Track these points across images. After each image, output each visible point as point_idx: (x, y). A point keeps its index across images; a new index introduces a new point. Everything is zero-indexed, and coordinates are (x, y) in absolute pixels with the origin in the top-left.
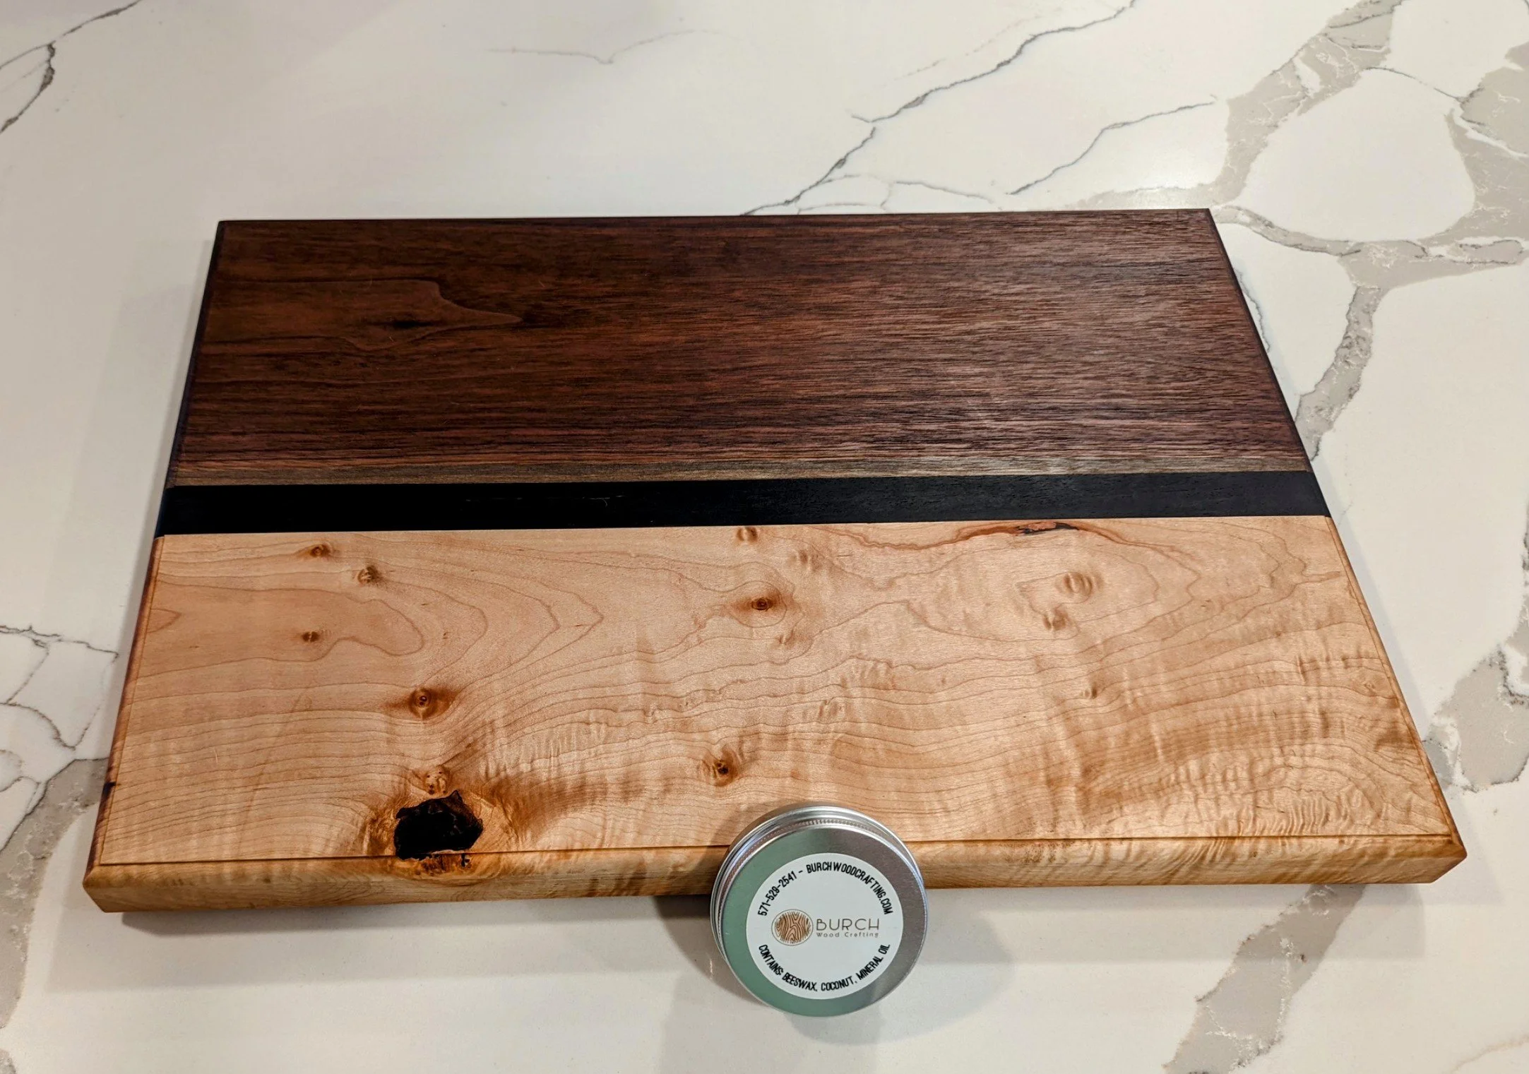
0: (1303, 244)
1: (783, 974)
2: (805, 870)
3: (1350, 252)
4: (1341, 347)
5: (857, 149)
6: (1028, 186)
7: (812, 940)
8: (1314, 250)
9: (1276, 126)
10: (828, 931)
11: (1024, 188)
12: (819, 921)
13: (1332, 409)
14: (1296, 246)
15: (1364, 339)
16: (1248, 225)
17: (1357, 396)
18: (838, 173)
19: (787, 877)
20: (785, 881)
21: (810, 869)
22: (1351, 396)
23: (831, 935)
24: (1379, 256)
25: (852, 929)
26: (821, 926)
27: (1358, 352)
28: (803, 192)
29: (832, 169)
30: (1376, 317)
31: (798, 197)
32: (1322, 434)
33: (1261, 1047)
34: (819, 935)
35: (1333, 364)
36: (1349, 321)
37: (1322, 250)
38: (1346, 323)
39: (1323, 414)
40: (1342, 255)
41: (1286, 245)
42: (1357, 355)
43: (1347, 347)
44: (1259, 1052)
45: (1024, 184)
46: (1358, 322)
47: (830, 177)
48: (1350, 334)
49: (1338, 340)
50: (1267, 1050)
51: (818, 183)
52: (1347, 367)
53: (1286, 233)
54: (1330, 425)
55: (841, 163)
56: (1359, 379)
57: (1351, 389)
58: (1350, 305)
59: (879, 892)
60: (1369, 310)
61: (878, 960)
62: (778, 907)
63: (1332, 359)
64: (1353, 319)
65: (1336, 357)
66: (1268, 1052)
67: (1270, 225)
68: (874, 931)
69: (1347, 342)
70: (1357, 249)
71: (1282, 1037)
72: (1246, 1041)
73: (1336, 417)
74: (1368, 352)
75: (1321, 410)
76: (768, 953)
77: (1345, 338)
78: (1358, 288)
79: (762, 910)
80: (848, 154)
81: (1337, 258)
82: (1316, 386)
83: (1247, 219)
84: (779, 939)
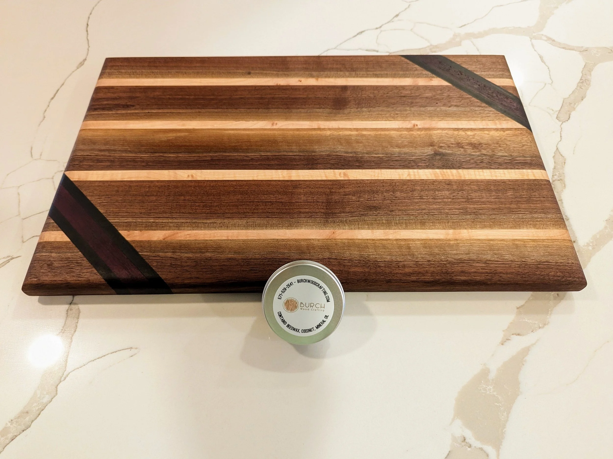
0: (566, 47)
1: (287, 325)
2: (297, 282)
3: (584, 51)
4: (579, 83)
5: (403, 11)
6: (465, 25)
7: (299, 310)
8: (570, 49)
9: (557, 8)
10: (305, 308)
11: (463, 26)
12: (301, 303)
13: (575, 104)
14: (563, 48)
15: (588, 80)
16: (546, 41)
17: (584, 100)
18: (396, 19)
19: (290, 284)
20: (289, 286)
21: (298, 281)
22: (582, 100)
23: (306, 309)
24: (594, 52)
25: (314, 307)
26: (302, 305)
27: (585, 85)
28: (383, 25)
29: (393, 18)
30: (593, 73)
31: (381, 27)
32: (571, 112)
33: (541, 326)
34: (301, 309)
35: (576, 88)
36: (583, 74)
37: (573, 50)
38: (581, 75)
39: (572, 105)
40: (580, 52)
41: (560, 48)
42: (585, 86)
43: (581, 83)
44: (540, 328)
45: (463, 24)
46: (586, 75)
47: (393, 20)
48: (582, 78)
49: (578, 80)
50: (543, 327)
51: (388, 22)
52: (581, 90)
53: (560, 43)
54: (574, 109)
55: (397, 15)
56: (585, 94)
57: (583, 97)
58: (583, 68)
59: (325, 293)
60: (590, 71)
61: (324, 321)
62: (286, 296)
63: (576, 87)
64: (584, 73)
65: (577, 86)
66: (543, 328)
67: (554, 41)
68: (323, 309)
69: (581, 81)
70: (586, 49)
71: (549, 322)
72: (535, 324)
73: (577, 106)
74: (589, 85)
75: (571, 104)
76: (281, 315)
77: (581, 79)
78: (586, 63)
79: (280, 297)
80: (400, 13)
81: (579, 52)
82: (569, 95)
83: (545, 38)
84: (286, 309)
